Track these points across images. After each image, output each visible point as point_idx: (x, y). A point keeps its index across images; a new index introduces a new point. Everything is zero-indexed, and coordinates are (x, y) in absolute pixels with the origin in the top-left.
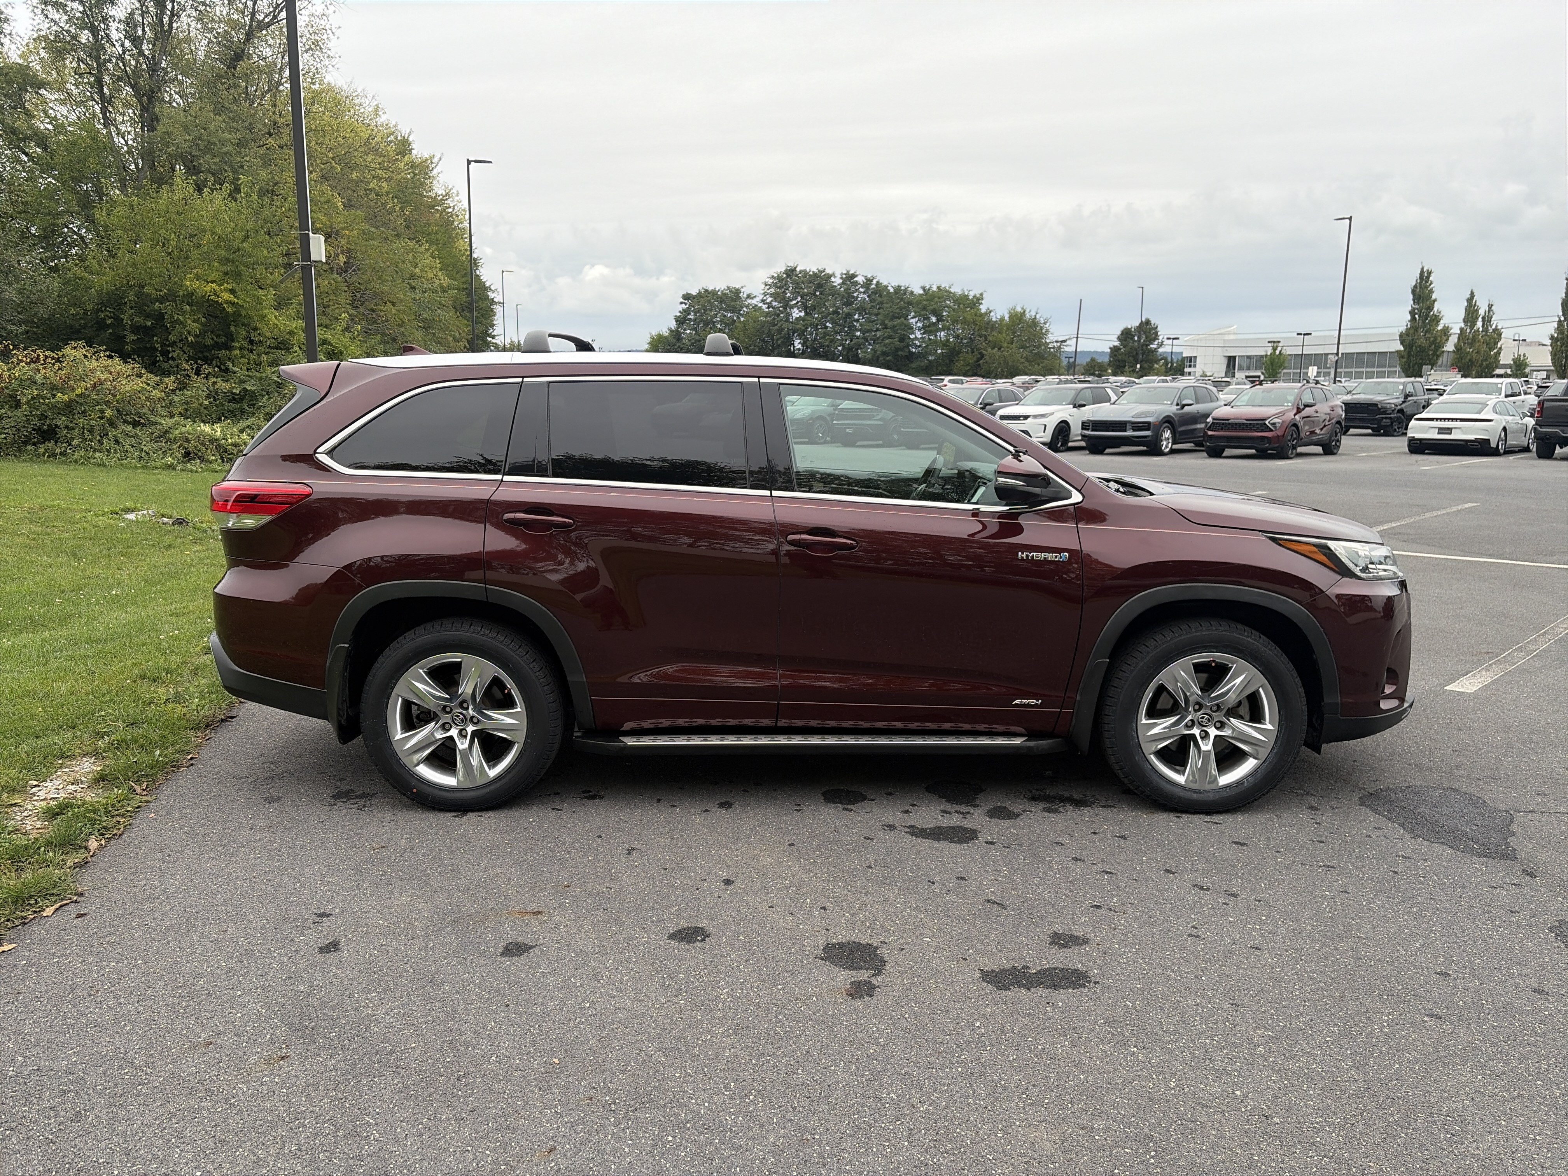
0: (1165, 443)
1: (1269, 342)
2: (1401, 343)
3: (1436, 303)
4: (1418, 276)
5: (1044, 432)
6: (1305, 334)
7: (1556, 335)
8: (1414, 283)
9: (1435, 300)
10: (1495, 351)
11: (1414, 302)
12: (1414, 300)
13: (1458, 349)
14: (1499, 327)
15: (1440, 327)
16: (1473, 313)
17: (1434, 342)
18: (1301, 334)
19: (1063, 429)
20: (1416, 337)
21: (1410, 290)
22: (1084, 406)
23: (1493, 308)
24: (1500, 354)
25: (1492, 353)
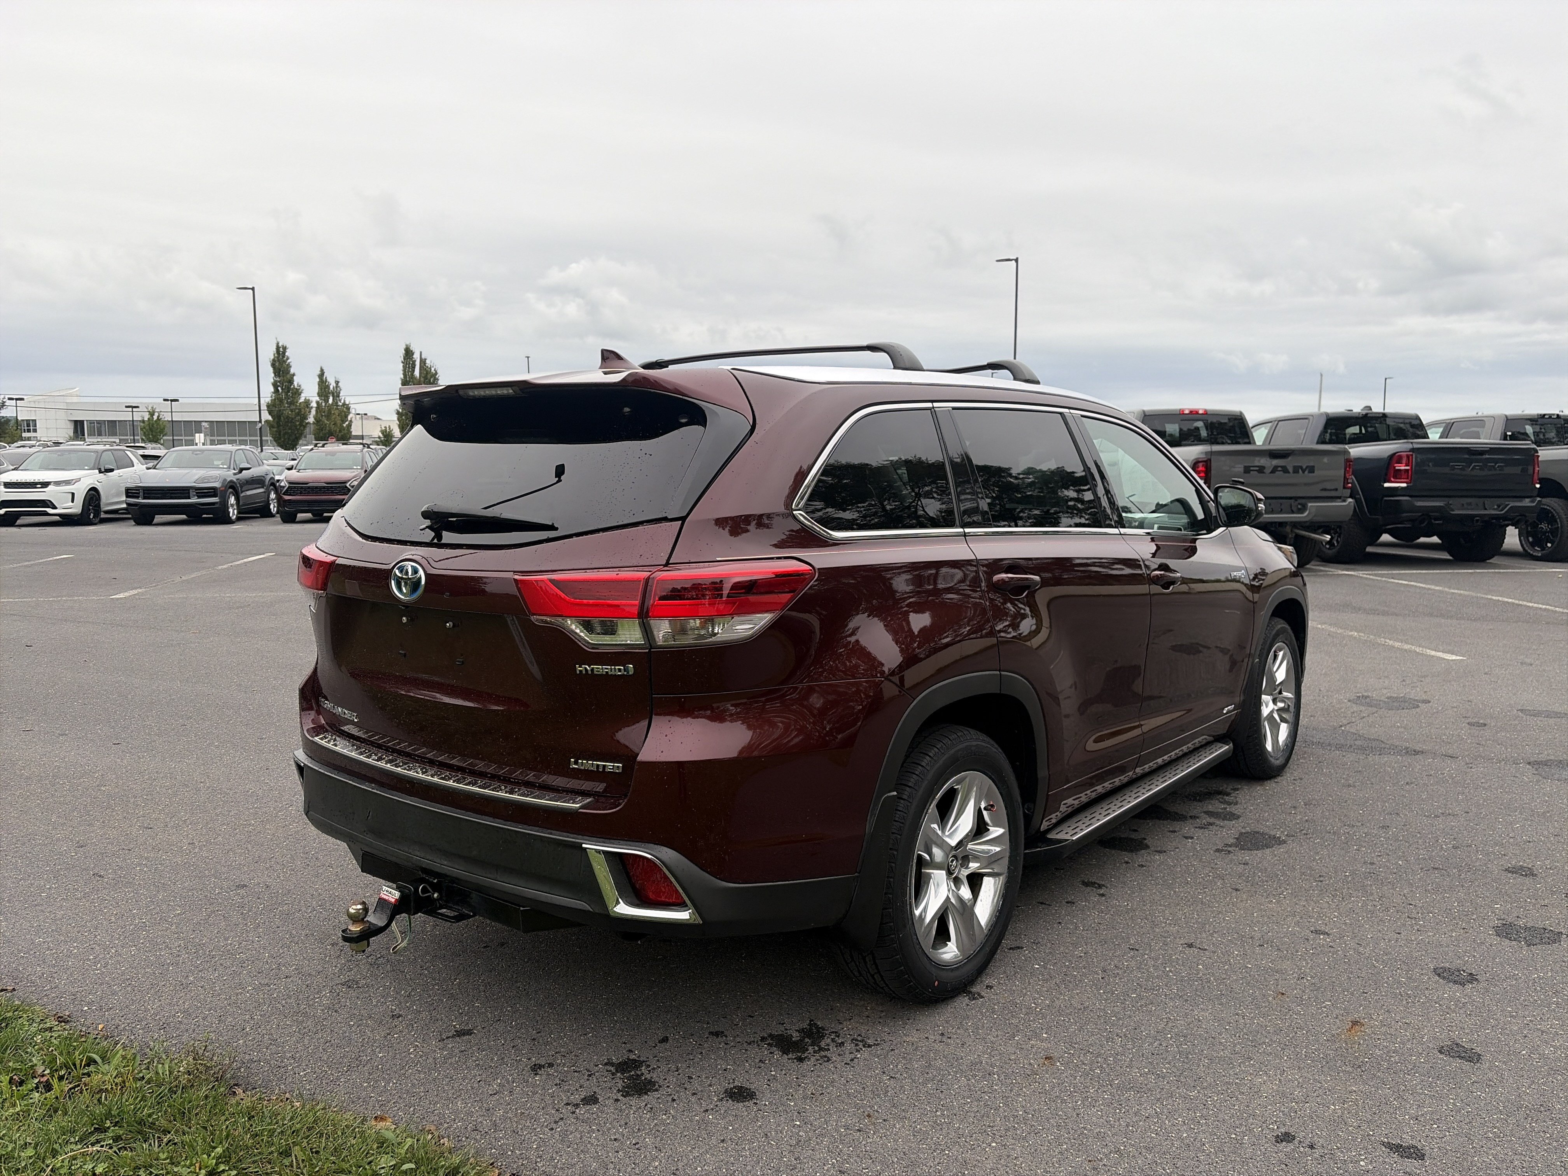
0: (231, 510)
1: (127, 407)
2: (270, 414)
3: (295, 378)
4: (275, 350)
5: (73, 501)
6: (172, 401)
7: (400, 410)
8: (272, 357)
9: (294, 375)
10: (347, 423)
11: (275, 375)
12: (275, 373)
13: (318, 421)
14: (347, 403)
15: (302, 400)
16: (325, 388)
17: (298, 414)
18: (167, 400)
19: (93, 495)
20: (282, 408)
21: (270, 364)
22: (112, 470)
23: (340, 384)
24: (351, 426)
25: (345, 425)
